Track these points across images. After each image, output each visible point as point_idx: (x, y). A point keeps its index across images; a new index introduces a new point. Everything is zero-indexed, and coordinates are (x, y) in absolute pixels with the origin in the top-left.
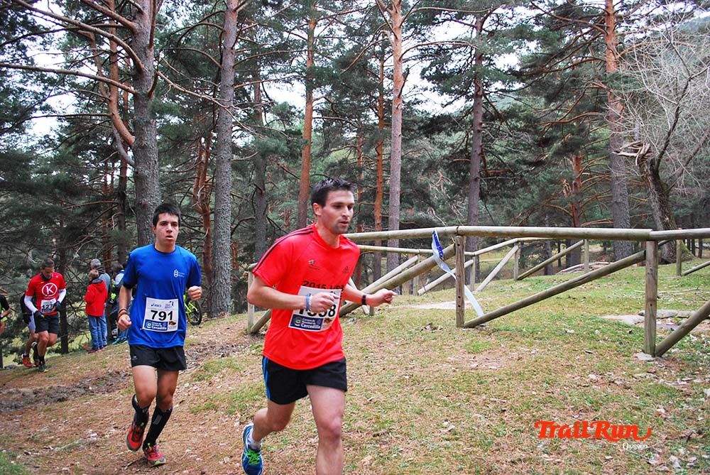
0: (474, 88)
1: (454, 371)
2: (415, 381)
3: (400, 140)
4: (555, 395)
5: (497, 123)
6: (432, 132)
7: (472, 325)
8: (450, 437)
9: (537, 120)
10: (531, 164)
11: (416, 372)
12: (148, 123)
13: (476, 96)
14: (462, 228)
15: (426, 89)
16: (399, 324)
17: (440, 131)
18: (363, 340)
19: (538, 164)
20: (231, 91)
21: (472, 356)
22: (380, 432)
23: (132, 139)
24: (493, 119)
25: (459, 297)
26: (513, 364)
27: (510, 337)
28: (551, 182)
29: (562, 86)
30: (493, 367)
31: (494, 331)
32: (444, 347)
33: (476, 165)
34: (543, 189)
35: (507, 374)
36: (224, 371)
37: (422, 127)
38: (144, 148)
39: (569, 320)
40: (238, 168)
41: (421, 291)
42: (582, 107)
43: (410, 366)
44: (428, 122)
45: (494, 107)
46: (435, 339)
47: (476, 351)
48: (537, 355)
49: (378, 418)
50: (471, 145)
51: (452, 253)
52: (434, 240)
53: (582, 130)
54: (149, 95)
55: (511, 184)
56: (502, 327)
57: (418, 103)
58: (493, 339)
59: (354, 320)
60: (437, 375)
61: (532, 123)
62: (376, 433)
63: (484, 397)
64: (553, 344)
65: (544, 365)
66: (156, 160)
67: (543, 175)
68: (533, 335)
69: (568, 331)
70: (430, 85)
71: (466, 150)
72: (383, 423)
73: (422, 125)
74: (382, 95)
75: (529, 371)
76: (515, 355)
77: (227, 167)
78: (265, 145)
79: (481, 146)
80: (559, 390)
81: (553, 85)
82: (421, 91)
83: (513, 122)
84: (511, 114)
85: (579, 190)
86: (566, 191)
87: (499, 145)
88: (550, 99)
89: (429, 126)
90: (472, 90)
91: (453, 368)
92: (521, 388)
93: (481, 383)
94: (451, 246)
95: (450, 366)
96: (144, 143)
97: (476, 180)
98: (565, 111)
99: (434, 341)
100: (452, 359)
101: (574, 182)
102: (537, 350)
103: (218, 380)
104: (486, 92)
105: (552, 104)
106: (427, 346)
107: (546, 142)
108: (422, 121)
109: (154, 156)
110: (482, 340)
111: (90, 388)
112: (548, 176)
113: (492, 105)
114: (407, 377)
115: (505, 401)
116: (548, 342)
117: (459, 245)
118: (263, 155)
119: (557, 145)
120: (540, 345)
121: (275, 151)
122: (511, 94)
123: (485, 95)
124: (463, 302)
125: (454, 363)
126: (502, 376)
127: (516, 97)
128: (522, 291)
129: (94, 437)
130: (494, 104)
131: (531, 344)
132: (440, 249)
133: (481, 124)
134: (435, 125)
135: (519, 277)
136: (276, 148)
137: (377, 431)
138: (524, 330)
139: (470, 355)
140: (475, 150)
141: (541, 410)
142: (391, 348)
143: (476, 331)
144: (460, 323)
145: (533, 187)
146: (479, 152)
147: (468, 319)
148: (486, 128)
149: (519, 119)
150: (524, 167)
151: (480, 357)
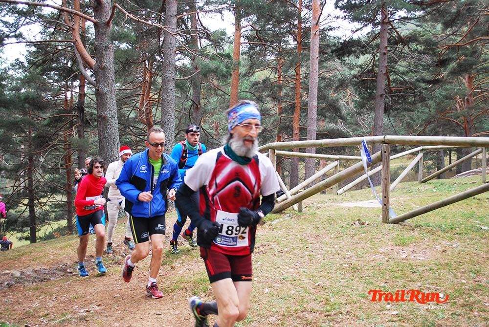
0: (381, 16)
1: (388, 261)
2: (355, 270)
3: (317, 61)
4: (483, 284)
5: (400, 46)
6: (343, 55)
7: (396, 222)
8: (394, 319)
9: (436, 44)
10: (429, 82)
11: (354, 261)
12: (107, 47)
13: (382, 23)
14: (388, 137)
15: (338, 17)
16: (331, 220)
17: (349, 54)
18: (302, 233)
19: (435, 82)
20: (175, 20)
21: (400, 248)
22: (332, 313)
23: (93, 62)
24: (396, 43)
25: (385, 197)
26: (439, 255)
27: (432, 232)
28: (447, 98)
29: (458, 14)
30: (421, 258)
31: (416, 227)
32: (373, 240)
33: (382, 83)
34: (438, 105)
35: (436, 264)
36: (183, 257)
37: (335, 50)
38: (103, 69)
39: (481, 218)
40: (180, 86)
41: (340, 191)
42: (476, 32)
43: (347, 256)
44: (340, 46)
45: (397, 33)
46: (365, 233)
47: (402, 244)
48: (459, 248)
49: (328, 300)
50: (377, 66)
51: (380, 159)
52: (363, 148)
53: (475, 52)
54: (108, 24)
55: (411, 99)
56: (423, 223)
57: (331, 29)
58: (416, 234)
59: (290, 216)
60: (373, 264)
61: (430, 46)
62: (327, 313)
63: (419, 284)
64: (472, 239)
65: (468, 257)
66: (114, 79)
67: (439, 92)
68: (452, 231)
69: (483, 228)
70: (342, 14)
71: (372, 70)
72: (333, 305)
73: (334, 48)
74: (300, 23)
75: (455, 262)
76: (439, 248)
77: (172, 85)
78: (207, 65)
79: (386, 67)
80: (485, 279)
81: (450, 12)
82: (334, 19)
83: (413, 46)
84: (413, 38)
85: (471, 105)
86: (458, 106)
87: (402, 66)
88: (447, 25)
89: (341, 49)
90: (379, 17)
91: (387, 259)
92: (451, 276)
93: (415, 272)
94: (379, 153)
95: (383, 256)
96: (104, 64)
97: (381, 96)
98: (461, 36)
99: (364, 234)
100: (383, 250)
101: (466, 98)
102: (458, 244)
103: (180, 265)
104: (391, 20)
105: (449, 29)
106: (359, 239)
107: (443, 63)
108: (335, 45)
109: (112, 76)
110: (407, 234)
111: (68, 271)
112: (444, 93)
113: (396, 31)
114: (347, 265)
115: (439, 288)
116: (466, 237)
117: (385, 152)
118: (205, 75)
119: (453, 65)
120: (459, 240)
121: (215, 71)
122: (412, 21)
123: (389, 22)
124: (388, 201)
125: (386, 254)
126: (432, 266)
127: (417, 23)
128: (428, 192)
129: (82, 312)
130: (397, 30)
131: (452, 239)
132: (368, 155)
133: (387, 47)
134: (345, 49)
135: (423, 180)
136: (217, 69)
137: (328, 311)
138: (443, 226)
139: (398, 247)
140: (381, 70)
141: (473, 296)
142: (327, 240)
143: (400, 227)
144: (386, 220)
145: (430, 102)
146: (384, 72)
147: (393, 216)
148: (391, 51)
149: (420, 43)
150: (423, 85)
151: (407, 249)
